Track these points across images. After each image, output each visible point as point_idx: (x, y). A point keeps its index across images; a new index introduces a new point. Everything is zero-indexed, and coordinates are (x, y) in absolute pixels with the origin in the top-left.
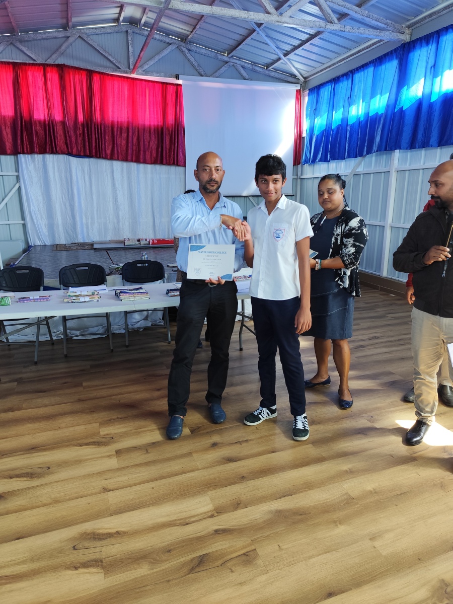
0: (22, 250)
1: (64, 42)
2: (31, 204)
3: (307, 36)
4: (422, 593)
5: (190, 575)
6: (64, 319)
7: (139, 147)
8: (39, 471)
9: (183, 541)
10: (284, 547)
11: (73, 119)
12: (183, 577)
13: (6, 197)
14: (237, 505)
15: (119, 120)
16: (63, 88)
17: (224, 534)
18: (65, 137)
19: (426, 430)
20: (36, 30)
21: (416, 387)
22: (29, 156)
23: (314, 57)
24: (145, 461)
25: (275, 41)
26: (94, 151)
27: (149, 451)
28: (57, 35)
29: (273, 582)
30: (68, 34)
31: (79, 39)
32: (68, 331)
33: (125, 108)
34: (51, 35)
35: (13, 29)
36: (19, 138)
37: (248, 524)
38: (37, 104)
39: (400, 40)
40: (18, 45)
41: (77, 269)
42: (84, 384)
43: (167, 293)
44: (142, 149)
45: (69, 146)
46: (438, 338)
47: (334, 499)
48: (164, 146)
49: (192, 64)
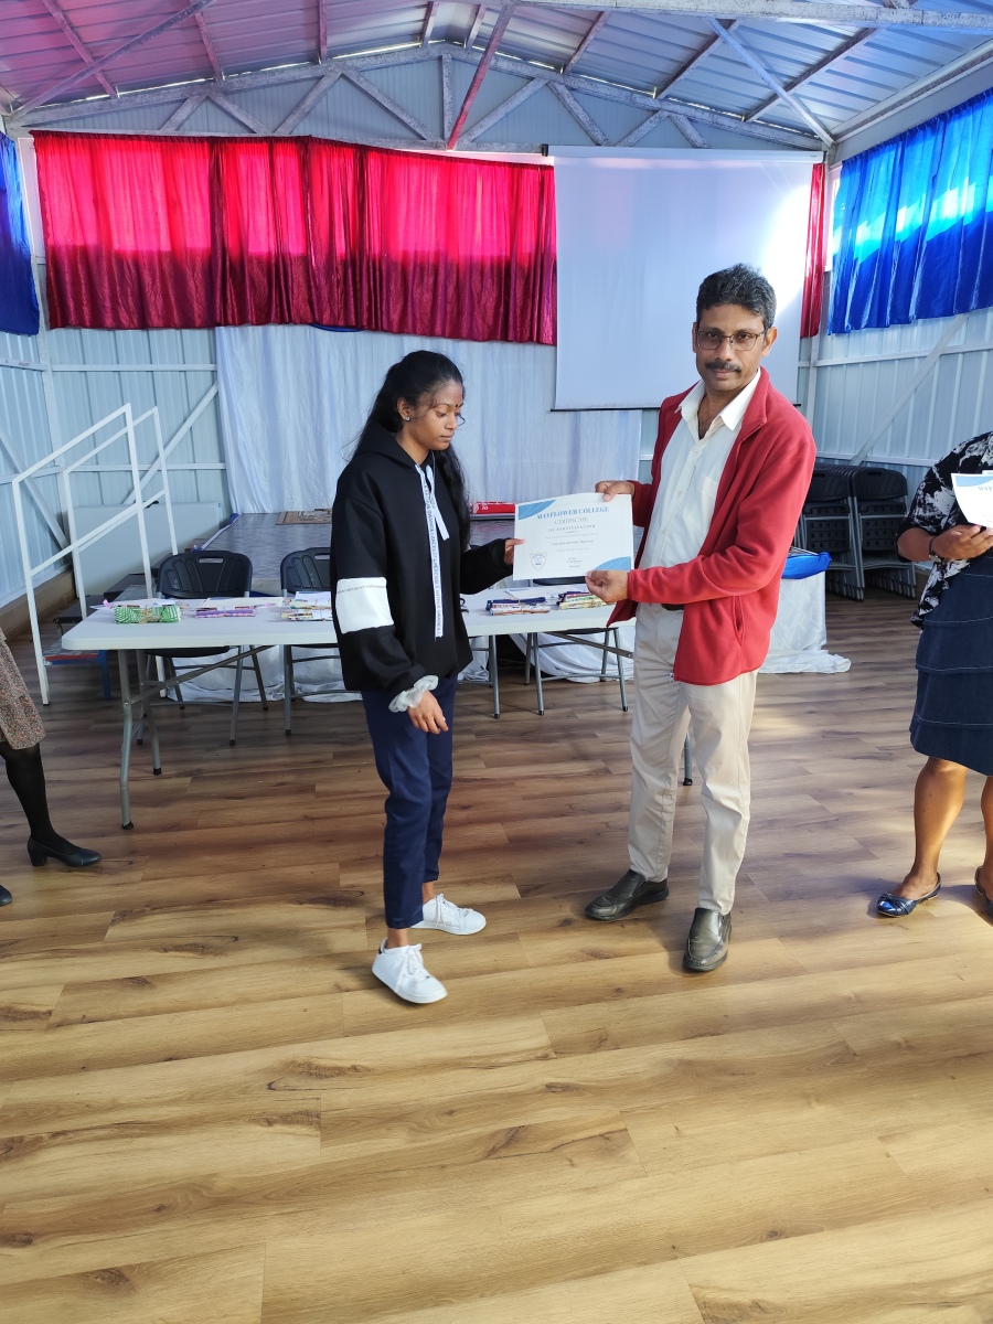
0: (218, 523)
1: (311, 90)
2: (238, 428)
3: (838, 41)
5: (487, 1162)
7: (459, 306)
8: (217, 942)
9: (481, 1098)
10: (688, 1132)
11: (325, 250)
12: (473, 1162)
13: (190, 413)
14: (599, 1042)
15: (419, 249)
16: (306, 187)
17: (565, 1093)
18: (309, 288)
20: (255, 68)
22: (237, 329)
23: (856, 88)
25: (765, 57)
26: (365, 316)
28: (296, 74)
29: (654, 1195)
30: (319, 72)
31: (342, 81)
32: (296, 685)
33: (431, 222)
34: (285, 76)
35: (212, 68)
36: (218, 294)
37: (617, 1080)
38: (254, 221)
40: (221, 100)
41: (317, 558)
42: (318, 788)
43: (488, 609)
44: (464, 308)
45: (316, 307)
47: (811, 1052)
48: (512, 302)
49: (577, 120)
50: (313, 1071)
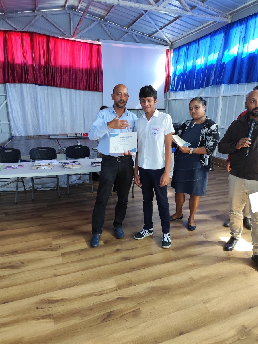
0: (8, 139)
1: (33, 19)
2: (14, 112)
3: (173, 19)
4: (232, 333)
5: (103, 323)
6: (32, 178)
7: (76, 81)
8: (17, 265)
9: (99, 304)
10: (156, 307)
11: (38, 63)
12: (99, 324)
14: (130, 284)
15: (65, 65)
16: (32, 46)
17: (122, 300)
18: (34, 74)
19: (236, 243)
20: (17, 12)
21: (231, 219)
22: (13, 84)
23: (177, 30)
24: (78, 259)
25: (155, 21)
26: (50, 82)
27: (80, 254)
28: (29, 14)
29: (149, 327)
30: (36, 14)
31: (42, 17)
32: (35, 185)
33: (68, 58)
34: (26, 15)
35: (4, 10)
36: (7, 74)
37: (136, 294)
38: (17, 54)
39: (225, 22)
40: (6, 20)
41: (40, 150)
42: (43, 216)
43: (91, 165)
44: (78, 81)
45: (36, 79)
46: (243, 191)
47: (184, 281)
48: (91, 80)
49: (107, 33)
50: (50, 302)
